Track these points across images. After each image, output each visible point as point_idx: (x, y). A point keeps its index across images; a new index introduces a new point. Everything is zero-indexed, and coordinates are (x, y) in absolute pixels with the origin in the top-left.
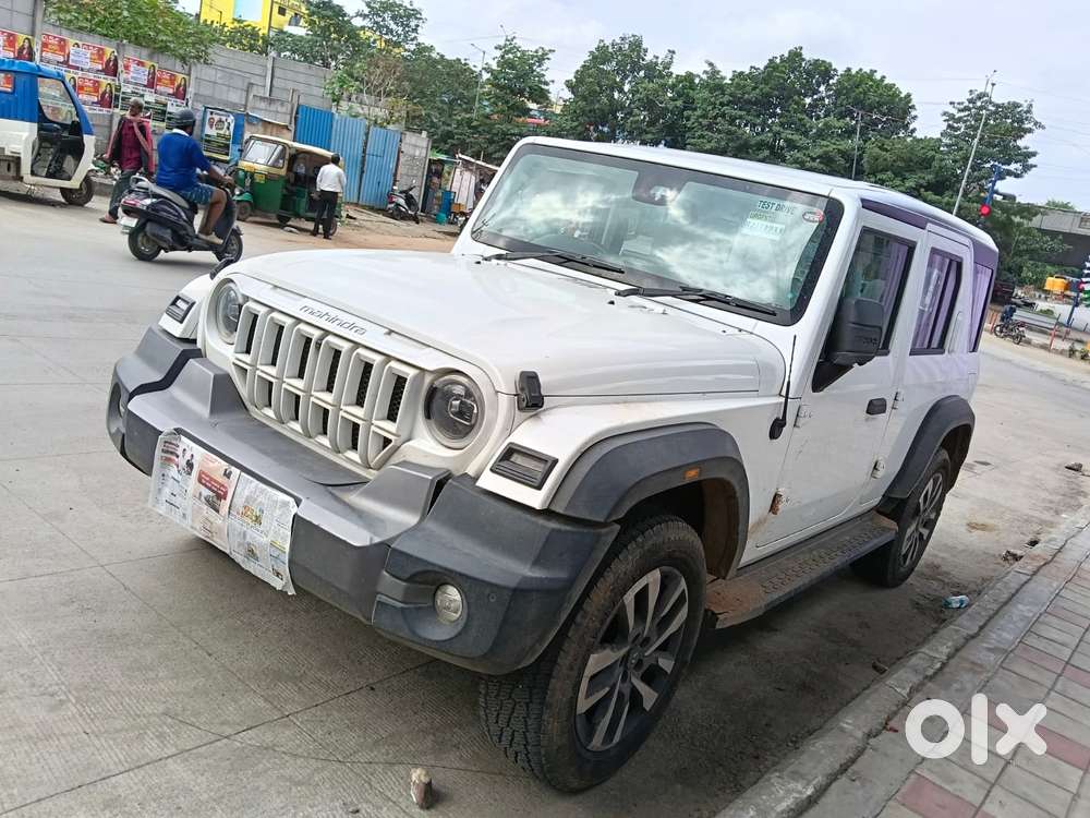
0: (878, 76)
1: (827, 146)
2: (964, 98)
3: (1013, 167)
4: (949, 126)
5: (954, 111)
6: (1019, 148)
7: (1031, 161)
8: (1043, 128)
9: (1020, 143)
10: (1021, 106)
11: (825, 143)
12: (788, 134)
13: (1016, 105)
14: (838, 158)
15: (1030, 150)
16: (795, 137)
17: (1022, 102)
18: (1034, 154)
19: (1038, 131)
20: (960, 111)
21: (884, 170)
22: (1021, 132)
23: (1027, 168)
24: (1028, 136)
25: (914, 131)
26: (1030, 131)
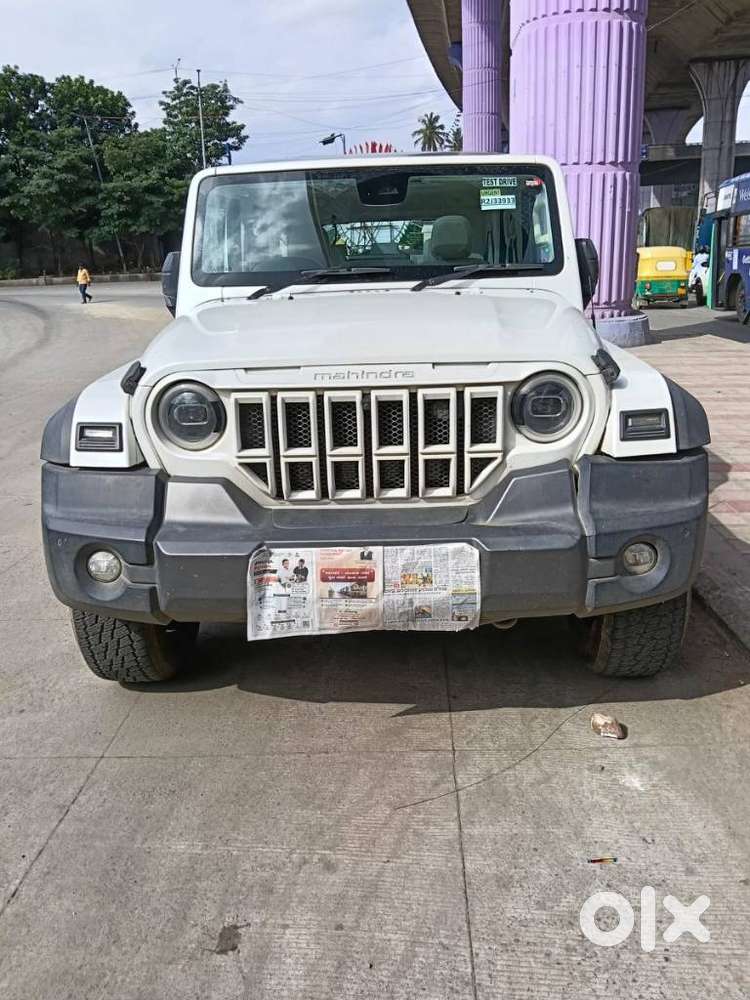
0: (87, 81)
1: (68, 155)
2: (171, 87)
3: (230, 141)
4: (169, 115)
5: (168, 100)
6: (228, 124)
7: (243, 133)
8: (242, 102)
9: (229, 119)
10: (218, 86)
11: (64, 153)
12: (27, 151)
13: (215, 87)
14: (81, 164)
15: (238, 124)
16: (35, 152)
17: (217, 83)
18: (243, 127)
19: (239, 106)
20: (174, 100)
21: (127, 167)
22: (226, 110)
23: (242, 140)
24: (232, 112)
25: (136, 125)
26: (232, 107)
